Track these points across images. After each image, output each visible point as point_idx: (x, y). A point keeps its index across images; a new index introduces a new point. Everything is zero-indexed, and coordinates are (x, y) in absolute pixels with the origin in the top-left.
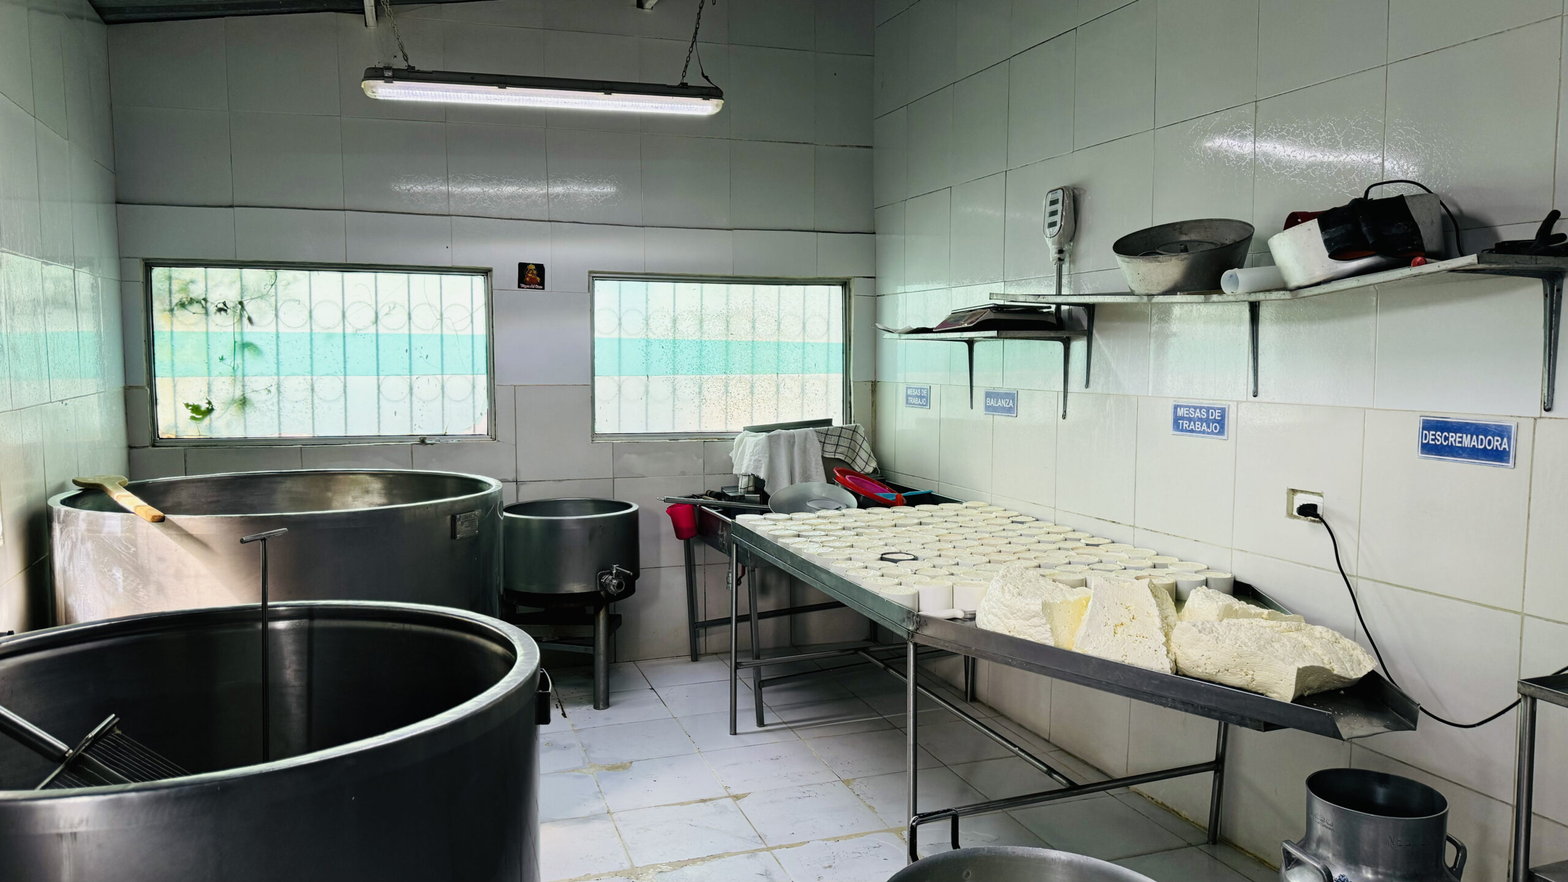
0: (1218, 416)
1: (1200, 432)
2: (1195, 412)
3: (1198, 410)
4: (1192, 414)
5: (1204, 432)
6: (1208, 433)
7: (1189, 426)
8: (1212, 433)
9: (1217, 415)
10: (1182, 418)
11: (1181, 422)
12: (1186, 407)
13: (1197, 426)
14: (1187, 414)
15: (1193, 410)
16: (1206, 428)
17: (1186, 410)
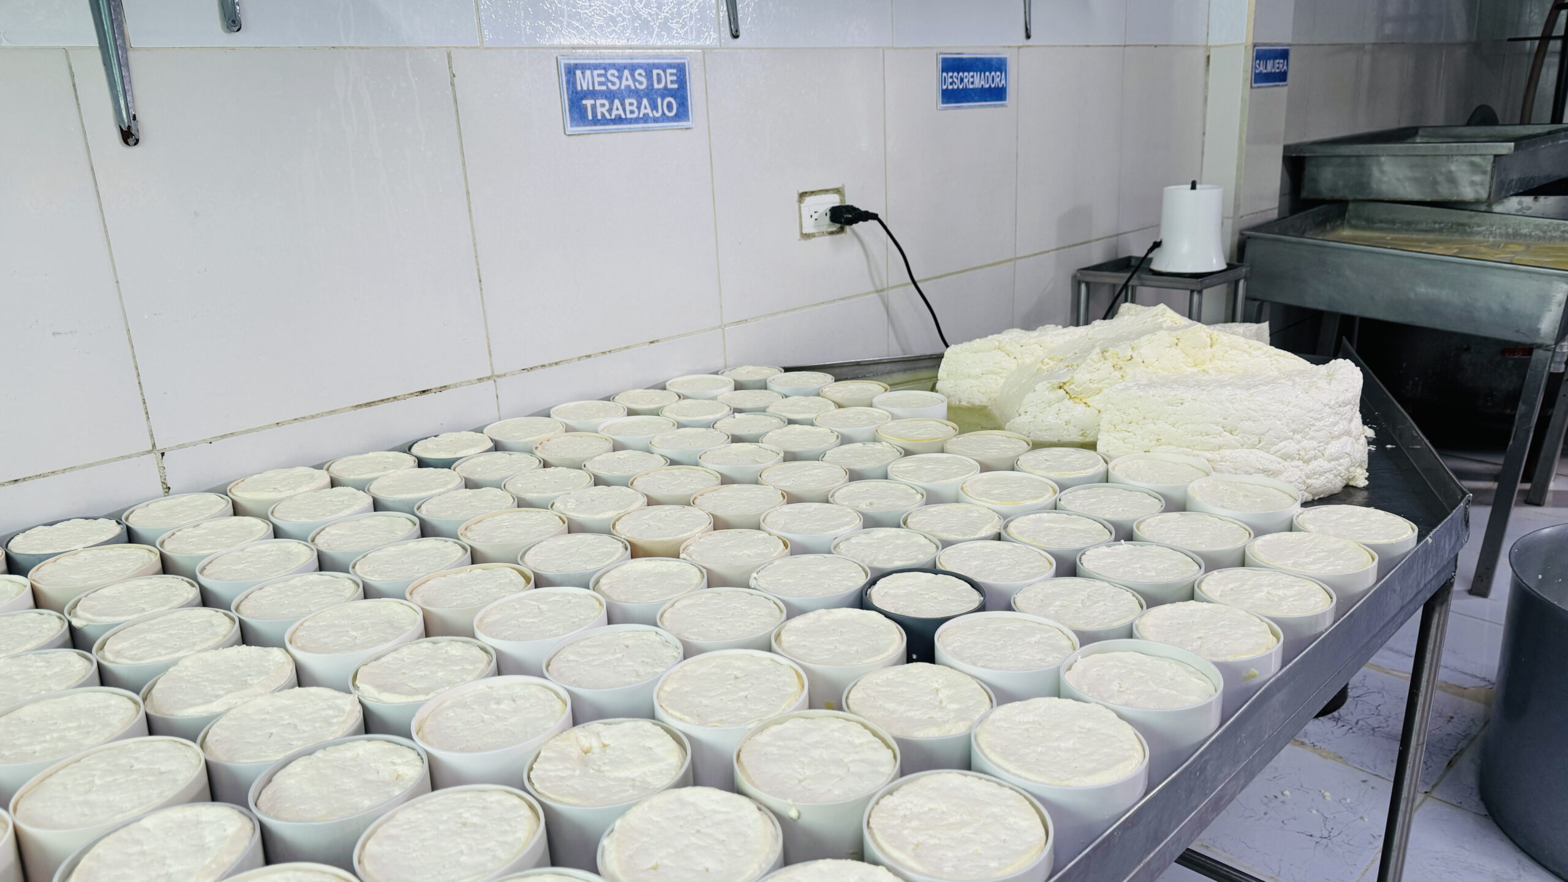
0: (672, 82)
1: (636, 120)
2: (620, 78)
3: (626, 73)
4: (613, 84)
5: (646, 119)
6: (656, 120)
7: (610, 111)
8: (664, 118)
9: (669, 80)
10: (588, 94)
11: (588, 103)
12: (596, 67)
13: (628, 108)
14: (600, 84)
15: (616, 74)
16: (649, 111)
17: (599, 75)
